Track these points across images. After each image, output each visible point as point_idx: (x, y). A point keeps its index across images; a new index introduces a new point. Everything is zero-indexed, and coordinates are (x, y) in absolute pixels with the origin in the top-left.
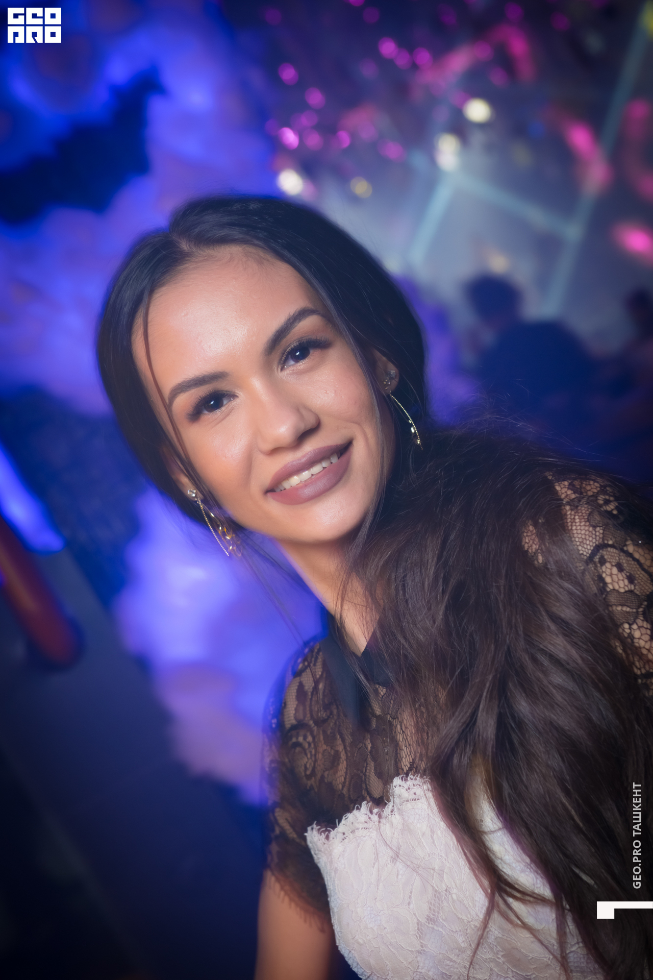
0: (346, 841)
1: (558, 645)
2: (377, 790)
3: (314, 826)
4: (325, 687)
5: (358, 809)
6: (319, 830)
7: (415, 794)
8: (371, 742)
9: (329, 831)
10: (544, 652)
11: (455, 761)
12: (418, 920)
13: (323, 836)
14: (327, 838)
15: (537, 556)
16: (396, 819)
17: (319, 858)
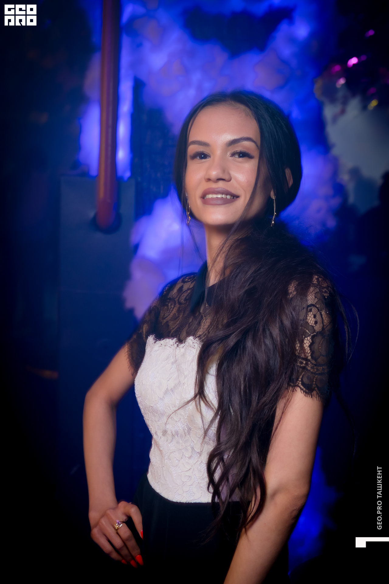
0: (161, 347)
1: (276, 332)
2: (182, 337)
3: (153, 336)
4: (190, 293)
5: (172, 339)
6: (154, 338)
7: (195, 346)
8: (192, 320)
9: (157, 341)
10: (269, 330)
11: (214, 345)
12: (168, 388)
13: (154, 341)
14: (155, 342)
15: (290, 294)
16: (182, 350)
17: (148, 348)
